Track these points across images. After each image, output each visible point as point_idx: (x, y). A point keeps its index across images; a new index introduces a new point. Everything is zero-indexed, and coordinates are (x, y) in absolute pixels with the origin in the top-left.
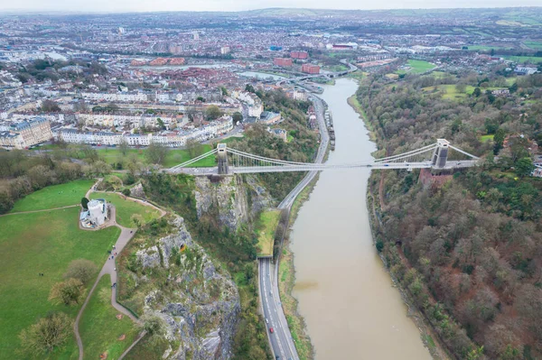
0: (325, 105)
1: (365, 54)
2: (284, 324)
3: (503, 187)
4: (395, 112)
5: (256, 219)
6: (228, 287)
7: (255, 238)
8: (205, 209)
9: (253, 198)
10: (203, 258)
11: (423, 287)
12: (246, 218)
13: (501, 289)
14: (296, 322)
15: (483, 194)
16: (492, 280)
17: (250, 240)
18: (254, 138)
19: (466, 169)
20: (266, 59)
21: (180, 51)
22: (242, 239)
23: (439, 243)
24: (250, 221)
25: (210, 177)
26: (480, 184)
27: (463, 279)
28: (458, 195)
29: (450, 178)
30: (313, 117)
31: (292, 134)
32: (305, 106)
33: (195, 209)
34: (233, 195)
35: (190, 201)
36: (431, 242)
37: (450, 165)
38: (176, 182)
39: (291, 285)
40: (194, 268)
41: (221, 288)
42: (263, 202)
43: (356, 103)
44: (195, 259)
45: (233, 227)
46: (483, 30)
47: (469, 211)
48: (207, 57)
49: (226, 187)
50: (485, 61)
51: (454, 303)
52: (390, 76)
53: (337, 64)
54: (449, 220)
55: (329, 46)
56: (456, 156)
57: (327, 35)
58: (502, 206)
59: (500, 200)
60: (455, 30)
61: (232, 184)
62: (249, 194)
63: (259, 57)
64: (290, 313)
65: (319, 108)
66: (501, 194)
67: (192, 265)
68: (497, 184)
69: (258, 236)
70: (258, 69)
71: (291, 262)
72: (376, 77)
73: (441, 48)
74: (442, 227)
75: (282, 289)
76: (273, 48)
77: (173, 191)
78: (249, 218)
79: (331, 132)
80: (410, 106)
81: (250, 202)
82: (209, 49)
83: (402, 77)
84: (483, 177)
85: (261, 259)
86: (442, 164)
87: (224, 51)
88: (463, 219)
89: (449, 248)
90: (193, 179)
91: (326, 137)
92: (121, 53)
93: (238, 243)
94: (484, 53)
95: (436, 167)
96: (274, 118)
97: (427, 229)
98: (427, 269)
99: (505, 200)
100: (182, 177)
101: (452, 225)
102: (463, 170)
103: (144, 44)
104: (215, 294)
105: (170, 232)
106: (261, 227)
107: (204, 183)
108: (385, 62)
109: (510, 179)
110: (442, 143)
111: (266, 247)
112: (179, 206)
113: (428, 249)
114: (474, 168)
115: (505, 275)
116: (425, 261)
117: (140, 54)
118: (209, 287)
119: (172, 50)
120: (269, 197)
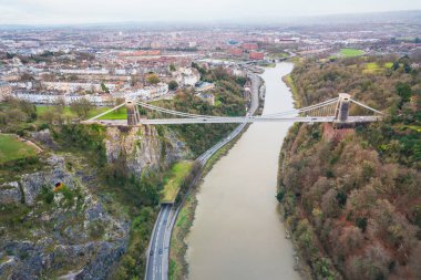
0: (262, 82)
1: (304, 45)
2: (164, 268)
3: (404, 139)
4: (318, 84)
5: (168, 169)
6: (116, 228)
7: (161, 186)
8: (116, 156)
9: (167, 150)
10: (87, 198)
11: (314, 238)
12: (157, 167)
13: (397, 246)
14: (178, 268)
15: (384, 147)
16: (384, 235)
17: (155, 187)
18: (181, 100)
19: (368, 123)
20: (222, 50)
21: (158, 46)
22: (147, 186)
23: (331, 194)
24: (161, 170)
25: (119, 127)
26: (381, 137)
27: (352, 232)
28: (357, 147)
29: (351, 132)
30: (247, 89)
31: (220, 99)
32: (243, 81)
33: (105, 157)
34: (139, 144)
35: (101, 148)
36: (323, 193)
37: (351, 120)
38: (90, 132)
39: (186, 231)
40: (74, 208)
41: (106, 230)
42: (180, 155)
43: (289, 79)
44: (76, 198)
45: (139, 174)
46: (411, 26)
47: (365, 161)
48: (178, 50)
49: (132, 137)
50: (409, 48)
51: (343, 259)
52: (323, 60)
53: (280, 52)
54: (345, 172)
55: (277, 41)
56: (361, 112)
57: (277, 33)
58: (404, 158)
59: (402, 152)
60: (386, 27)
61: (139, 133)
62: (163, 146)
63: (218, 49)
64: (174, 258)
65: (256, 83)
66: (403, 146)
67: (71, 204)
68: (399, 136)
69: (165, 183)
70: (215, 57)
71: (193, 210)
72: (310, 61)
73: (372, 40)
74: (338, 179)
75: (175, 234)
76: (231, 43)
77: (86, 139)
78: (161, 168)
79: (261, 102)
80: (333, 79)
81: (163, 153)
82: (181, 44)
83: (332, 60)
84: (384, 130)
85: (164, 205)
86: (343, 118)
87: (192, 45)
88: (358, 170)
89: (342, 199)
90: (104, 129)
91: (255, 105)
92: (114, 48)
93: (143, 189)
94: (409, 42)
95: (338, 121)
96: (207, 86)
97: (322, 180)
98: (318, 220)
99: (406, 152)
100: (94, 126)
101: (347, 176)
102: (365, 124)
103: (133, 42)
104: (96, 234)
105: (39, 170)
106: (171, 176)
107: (113, 132)
108: (321, 50)
109: (413, 130)
110: (343, 97)
111: (169, 194)
112: (90, 153)
113: (320, 200)
114: (376, 122)
115: (399, 231)
116: (317, 212)
117: (127, 48)
118: (91, 227)
119: (153, 45)
120: (188, 151)
